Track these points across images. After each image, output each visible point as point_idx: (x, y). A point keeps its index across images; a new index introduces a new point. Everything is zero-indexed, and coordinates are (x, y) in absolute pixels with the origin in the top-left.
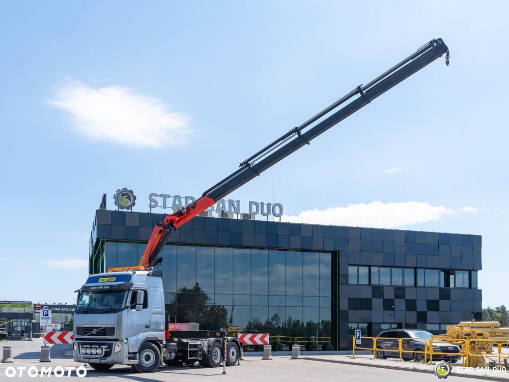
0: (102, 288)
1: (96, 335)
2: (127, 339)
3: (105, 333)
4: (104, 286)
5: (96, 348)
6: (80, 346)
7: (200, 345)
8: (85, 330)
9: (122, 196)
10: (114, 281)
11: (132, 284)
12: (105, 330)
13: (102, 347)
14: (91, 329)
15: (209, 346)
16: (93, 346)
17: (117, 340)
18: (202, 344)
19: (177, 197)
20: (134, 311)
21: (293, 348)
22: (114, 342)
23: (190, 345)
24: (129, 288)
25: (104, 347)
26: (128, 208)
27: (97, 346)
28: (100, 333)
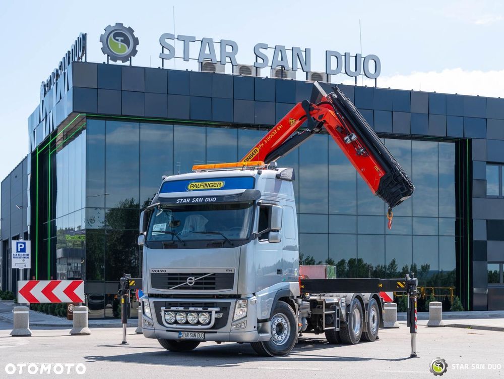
0: (188, 200)
1: (193, 288)
2: (254, 294)
3: (214, 284)
4: (204, 197)
5: (198, 312)
6: (163, 308)
7: (337, 304)
8: (170, 279)
9: (115, 39)
10: (222, 189)
11: (258, 194)
12: (214, 279)
13: (210, 309)
14: (183, 277)
15: (348, 306)
16: (191, 309)
17: (238, 297)
18: (340, 303)
19: (206, 42)
20: (265, 242)
21: (430, 307)
22: (232, 301)
23: (326, 304)
24: (254, 201)
25: (214, 310)
26: (125, 59)
27: (200, 309)
28: (201, 284)
